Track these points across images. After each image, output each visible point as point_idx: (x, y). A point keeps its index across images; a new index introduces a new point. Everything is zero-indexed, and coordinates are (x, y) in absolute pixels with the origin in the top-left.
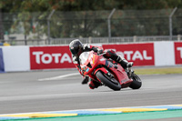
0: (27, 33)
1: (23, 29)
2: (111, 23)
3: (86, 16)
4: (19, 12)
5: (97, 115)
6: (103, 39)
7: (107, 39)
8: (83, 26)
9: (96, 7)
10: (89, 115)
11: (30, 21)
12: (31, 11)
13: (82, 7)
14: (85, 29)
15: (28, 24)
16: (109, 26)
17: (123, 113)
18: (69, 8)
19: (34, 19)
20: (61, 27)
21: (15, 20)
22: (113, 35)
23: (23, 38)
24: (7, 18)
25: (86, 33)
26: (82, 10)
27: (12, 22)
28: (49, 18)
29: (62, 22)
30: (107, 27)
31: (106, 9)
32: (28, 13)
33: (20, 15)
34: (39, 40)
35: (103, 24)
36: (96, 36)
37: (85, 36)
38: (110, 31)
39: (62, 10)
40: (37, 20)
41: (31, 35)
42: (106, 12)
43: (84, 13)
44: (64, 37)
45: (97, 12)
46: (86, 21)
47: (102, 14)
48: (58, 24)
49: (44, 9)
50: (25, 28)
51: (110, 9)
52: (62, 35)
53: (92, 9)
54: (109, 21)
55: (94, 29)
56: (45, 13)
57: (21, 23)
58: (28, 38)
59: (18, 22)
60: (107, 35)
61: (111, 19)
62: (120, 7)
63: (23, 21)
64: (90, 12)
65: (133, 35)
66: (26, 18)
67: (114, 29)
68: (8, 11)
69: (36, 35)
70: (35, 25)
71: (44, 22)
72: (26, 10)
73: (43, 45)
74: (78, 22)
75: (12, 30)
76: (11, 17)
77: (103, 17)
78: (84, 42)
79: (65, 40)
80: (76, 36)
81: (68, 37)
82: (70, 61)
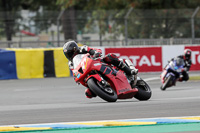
0: (102, 33)
1: (97, 29)
2: (195, 23)
3: (168, 15)
4: (94, 9)
6: (186, 40)
7: (191, 40)
8: (164, 26)
9: (178, 5)
11: (106, 20)
12: (107, 9)
13: (163, 5)
14: (166, 30)
15: (103, 23)
16: (193, 26)
18: (148, 6)
19: (110, 17)
20: (140, 26)
21: (89, 18)
22: (197, 36)
23: (98, 38)
24: (80, 17)
25: (167, 34)
26: (163, 8)
27: (86, 21)
28: (127, 17)
29: (141, 21)
30: (190, 26)
31: (189, 7)
32: (104, 11)
33: (94, 13)
34: (115, 40)
35: (186, 23)
36: (179, 37)
37: (166, 37)
38: (193, 31)
39: (140, 8)
40: (113, 19)
41: (107, 35)
42: (189, 10)
43: (164, 11)
44: (144, 38)
45: (180, 11)
46: (167, 20)
47: (185, 13)
48: (137, 23)
49: (121, 7)
50: (100, 27)
51: (193, 7)
52: (141, 35)
53: (175, 7)
54: (192, 21)
56: (122, 12)
57: (96, 22)
58: (103, 38)
59: (93, 20)
60: (190, 36)
61: (195, 18)
63: (98, 19)
64: (172, 11)
66: (102, 17)
67: (199, 29)
68: (81, 9)
69: (113, 35)
70: (111, 24)
71: (121, 21)
72: (102, 8)
73: (119, 46)
74: (159, 22)
75: (86, 29)
76: (85, 15)
77: (186, 16)
78: (165, 43)
79: (144, 41)
80: (156, 37)
81: (148, 37)
82: (149, 64)
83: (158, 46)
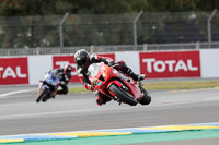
2: (64, 30)
3: (33, 22)
5: (47, 140)
6: (54, 49)
7: (59, 49)
8: (29, 35)
9: (45, 12)
10: (38, 140)
13: (28, 11)
14: (32, 38)
16: (61, 34)
17: (79, 137)
18: (12, 13)
20: (3, 35)
22: (66, 44)
25: (33, 43)
26: (28, 14)
29: (5, 29)
30: (58, 35)
31: (57, 13)
35: (54, 31)
36: (45, 46)
37: (31, 46)
38: (62, 40)
39: (4, 15)
42: (56, 16)
43: (30, 18)
44: (7, 47)
45: (47, 18)
46: (33, 28)
47: (52, 20)
51: (62, 13)
52: (4, 44)
53: (41, 14)
54: (61, 28)
55: (43, 37)
60: (58, 45)
61: (63, 25)
62: (74, 11)
64: (38, 18)
65: (90, 44)
67: (67, 38)
74: (24, 30)
77: (54, 23)
78: (31, 53)
79: (9, 50)
80: (20, 47)
81: (12, 47)
82: (14, 76)
83: (24, 56)
